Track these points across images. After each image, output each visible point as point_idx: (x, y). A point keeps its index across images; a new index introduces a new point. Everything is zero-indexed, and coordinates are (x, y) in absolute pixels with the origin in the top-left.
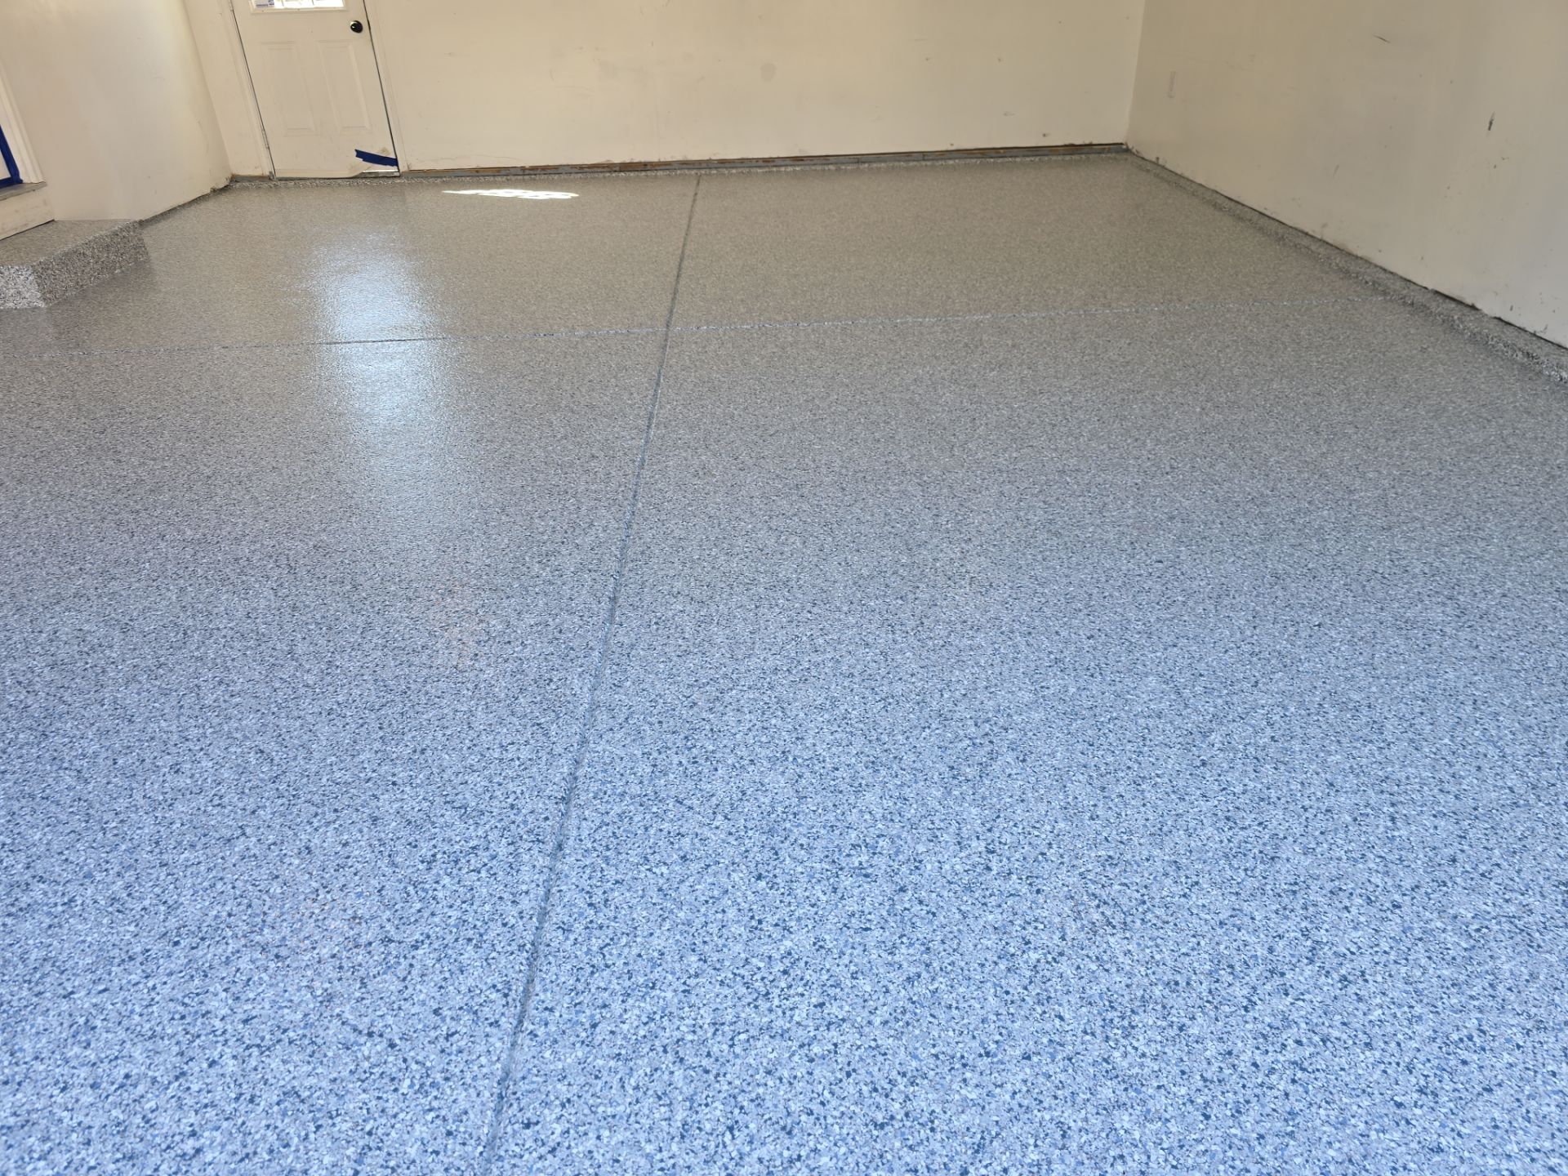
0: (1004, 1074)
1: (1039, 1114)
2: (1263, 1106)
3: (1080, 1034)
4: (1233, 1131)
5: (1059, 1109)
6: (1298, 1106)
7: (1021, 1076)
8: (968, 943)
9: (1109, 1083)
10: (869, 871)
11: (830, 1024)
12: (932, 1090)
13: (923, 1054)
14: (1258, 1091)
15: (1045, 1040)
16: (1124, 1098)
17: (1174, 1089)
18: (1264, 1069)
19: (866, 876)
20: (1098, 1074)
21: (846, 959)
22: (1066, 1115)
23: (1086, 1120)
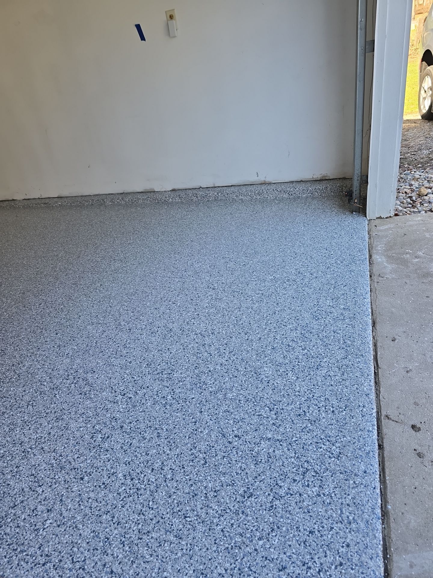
0: (204, 420)
1: (220, 416)
2: (238, 364)
3: (200, 396)
4: (242, 373)
5: (220, 410)
6: (241, 357)
7: (206, 416)
8: (154, 414)
9: (218, 395)
10: (107, 435)
11: (162, 469)
12: (200, 443)
13: (187, 441)
14: (234, 363)
15: (198, 405)
16: (224, 393)
17: (226, 380)
18: (229, 359)
19: (108, 437)
20: (214, 396)
21: (139, 455)
22: (223, 409)
23: (226, 405)
